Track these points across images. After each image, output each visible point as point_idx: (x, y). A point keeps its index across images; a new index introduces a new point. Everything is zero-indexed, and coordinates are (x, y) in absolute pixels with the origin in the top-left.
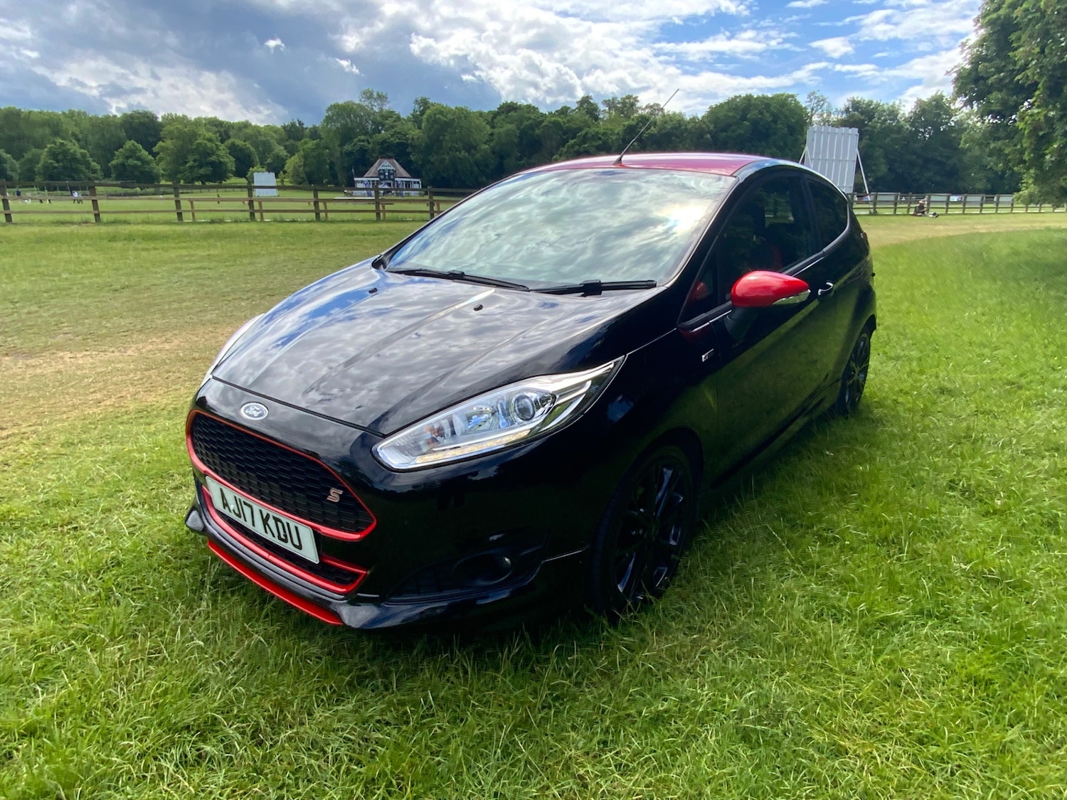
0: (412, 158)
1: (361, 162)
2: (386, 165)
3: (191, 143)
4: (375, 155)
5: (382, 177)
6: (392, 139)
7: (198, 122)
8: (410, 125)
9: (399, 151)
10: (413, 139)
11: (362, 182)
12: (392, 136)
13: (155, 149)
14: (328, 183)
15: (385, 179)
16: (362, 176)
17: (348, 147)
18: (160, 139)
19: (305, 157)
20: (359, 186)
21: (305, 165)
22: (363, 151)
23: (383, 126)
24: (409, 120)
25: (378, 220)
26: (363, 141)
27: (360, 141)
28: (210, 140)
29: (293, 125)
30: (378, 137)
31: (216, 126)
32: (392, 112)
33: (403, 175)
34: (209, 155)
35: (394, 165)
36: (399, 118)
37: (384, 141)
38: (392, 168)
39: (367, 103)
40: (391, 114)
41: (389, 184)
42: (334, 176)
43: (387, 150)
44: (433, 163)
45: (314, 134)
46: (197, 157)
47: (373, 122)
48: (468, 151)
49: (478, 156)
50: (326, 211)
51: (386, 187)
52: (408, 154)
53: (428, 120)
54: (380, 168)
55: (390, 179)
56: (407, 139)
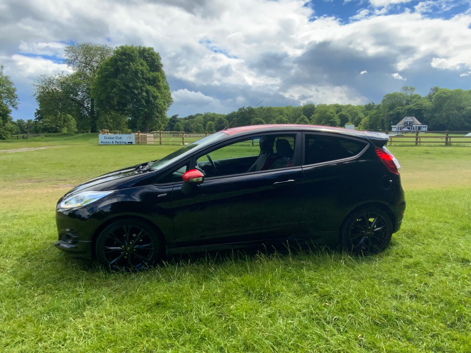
0: (425, 115)
1: (397, 118)
2: (408, 119)
3: (324, 114)
4: (404, 115)
5: (406, 125)
6: (414, 107)
7: (329, 107)
8: (426, 100)
9: (418, 113)
10: (426, 107)
11: (395, 127)
12: (415, 106)
13: (311, 118)
14: (379, 128)
15: (407, 126)
16: (395, 125)
17: (391, 112)
18: (313, 113)
19: (370, 118)
20: (393, 130)
21: (370, 121)
22: (398, 113)
23: (411, 101)
24: (426, 98)
26: (399, 109)
27: (398, 109)
28: (332, 113)
29: (370, 104)
30: (408, 107)
31: (337, 107)
32: (417, 95)
33: (417, 123)
34: (330, 119)
35: (413, 119)
36: (420, 98)
37: (410, 109)
38: (412, 120)
39: (404, 92)
40: (416, 96)
41: (409, 128)
42: (383, 125)
43: (410, 113)
44: (436, 117)
45: (378, 107)
46: (326, 120)
47: (407, 100)
48: (459, 111)
49: (464, 112)
51: (407, 129)
52: (423, 114)
53: (436, 97)
54: (406, 121)
55: (410, 125)
56: (423, 107)
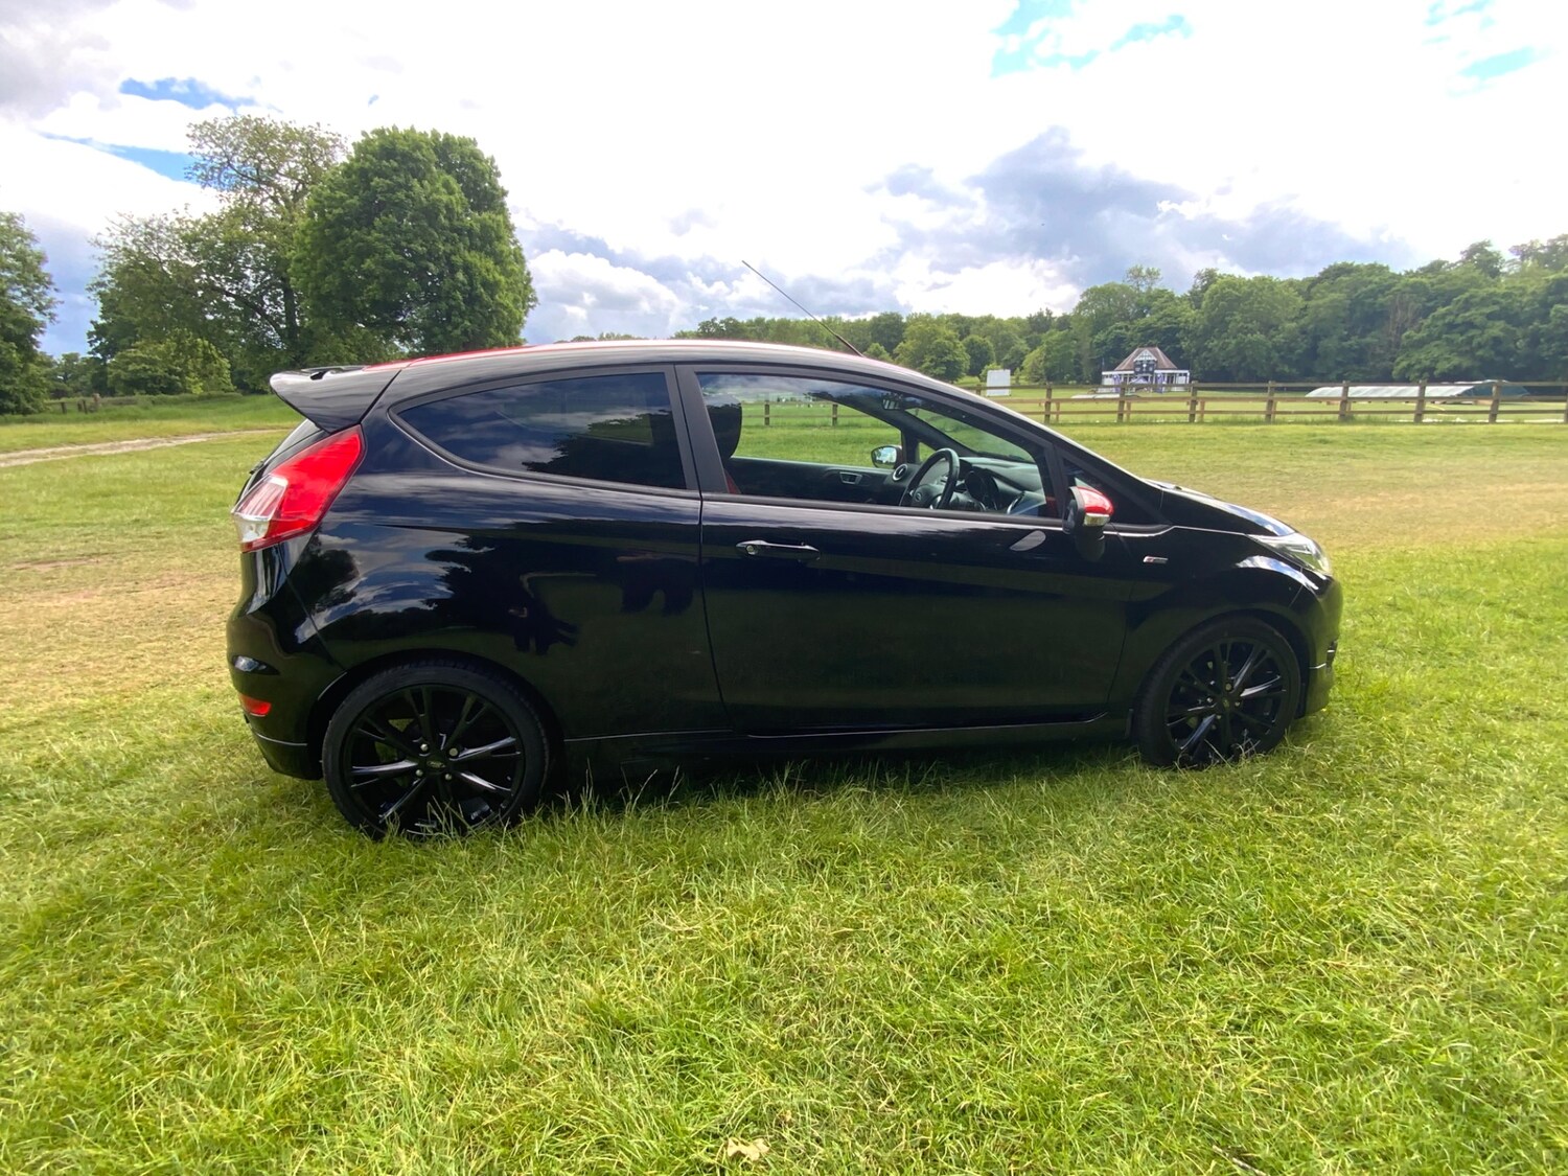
0: (1184, 345)
1: (1115, 353)
2: (1146, 355)
3: (930, 342)
4: (1132, 344)
5: (1138, 369)
6: (1159, 324)
7: (940, 320)
8: (1186, 305)
9: (1169, 339)
10: (1187, 322)
11: (1111, 376)
12: (1159, 319)
13: (896, 350)
14: (1069, 379)
15: (1141, 372)
16: (1112, 369)
17: (1101, 336)
18: (903, 340)
19: (1048, 351)
20: (1107, 382)
21: (1046, 360)
22: (1119, 340)
23: (1149, 308)
24: (1183, 299)
25: (1120, 422)
26: (1121, 328)
27: (1117, 328)
28: (949, 339)
29: (1040, 315)
30: (1141, 322)
31: (957, 322)
32: (1163, 291)
33: (1166, 367)
34: (946, 354)
35: (1156, 354)
36: (1171, 297)
37: (1149, 327)
38: (1154, 358)
39: (1132, 283)
40: (1161, 293)
41: (1146, 378)
42: (1079, 371)
43: (1148, 337)
44: (1210, 350)
45: (1064, 322)
46: (934, 357)
47: (1138, 305)
48: (1266, 333)
49: (1279, 338)
50: (1058, 413)
51: (1142, 381)
52: (1178, 341)
53: (1211, 297)
54: (1138, 359)
55: (1147, 372)
56: (1180, 322)
